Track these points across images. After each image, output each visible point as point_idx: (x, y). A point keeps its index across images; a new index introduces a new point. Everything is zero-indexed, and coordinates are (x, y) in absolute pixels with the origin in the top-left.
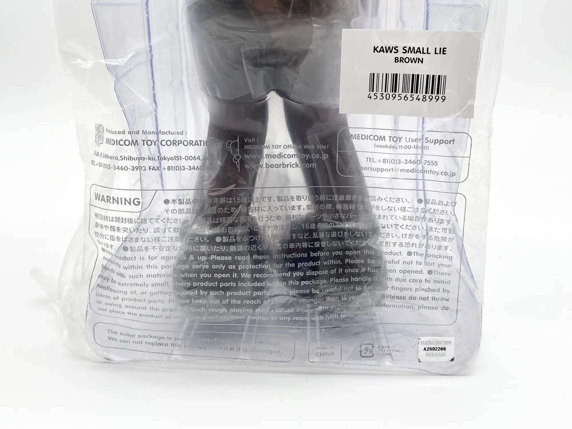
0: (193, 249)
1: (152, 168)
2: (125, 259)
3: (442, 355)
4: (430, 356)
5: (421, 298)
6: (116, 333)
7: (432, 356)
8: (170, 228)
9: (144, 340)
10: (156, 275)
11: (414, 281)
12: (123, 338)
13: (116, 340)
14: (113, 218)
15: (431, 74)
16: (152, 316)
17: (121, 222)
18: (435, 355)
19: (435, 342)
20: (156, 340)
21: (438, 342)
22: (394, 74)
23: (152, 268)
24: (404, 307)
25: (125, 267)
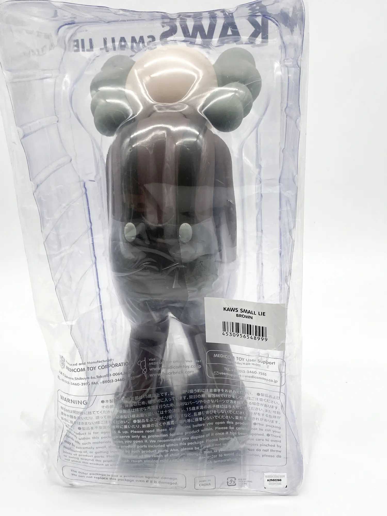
0: (120, 427)
1: (93, 383)
2: (79, 434)
3: (280, 484)
4: (271, 485)
5: (264, 450)
6: (76, 472)
7: (273, 484)
8: (105, 416)
9: (93, 476)
10: (98, 442)
11: (259, 440)
12: (81, 475)
13: (76, 475)
14: (71, 411)
15: (258, 325)
16: (97, 464)
17: (76, 413)
18: (275, 484)
19: (274, 476)
20: (101, 476)
21: (276, 476)
22: (236, 323)
23: (96, 438)
24: (253, 455)
25: (80, 439)
